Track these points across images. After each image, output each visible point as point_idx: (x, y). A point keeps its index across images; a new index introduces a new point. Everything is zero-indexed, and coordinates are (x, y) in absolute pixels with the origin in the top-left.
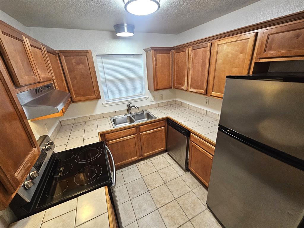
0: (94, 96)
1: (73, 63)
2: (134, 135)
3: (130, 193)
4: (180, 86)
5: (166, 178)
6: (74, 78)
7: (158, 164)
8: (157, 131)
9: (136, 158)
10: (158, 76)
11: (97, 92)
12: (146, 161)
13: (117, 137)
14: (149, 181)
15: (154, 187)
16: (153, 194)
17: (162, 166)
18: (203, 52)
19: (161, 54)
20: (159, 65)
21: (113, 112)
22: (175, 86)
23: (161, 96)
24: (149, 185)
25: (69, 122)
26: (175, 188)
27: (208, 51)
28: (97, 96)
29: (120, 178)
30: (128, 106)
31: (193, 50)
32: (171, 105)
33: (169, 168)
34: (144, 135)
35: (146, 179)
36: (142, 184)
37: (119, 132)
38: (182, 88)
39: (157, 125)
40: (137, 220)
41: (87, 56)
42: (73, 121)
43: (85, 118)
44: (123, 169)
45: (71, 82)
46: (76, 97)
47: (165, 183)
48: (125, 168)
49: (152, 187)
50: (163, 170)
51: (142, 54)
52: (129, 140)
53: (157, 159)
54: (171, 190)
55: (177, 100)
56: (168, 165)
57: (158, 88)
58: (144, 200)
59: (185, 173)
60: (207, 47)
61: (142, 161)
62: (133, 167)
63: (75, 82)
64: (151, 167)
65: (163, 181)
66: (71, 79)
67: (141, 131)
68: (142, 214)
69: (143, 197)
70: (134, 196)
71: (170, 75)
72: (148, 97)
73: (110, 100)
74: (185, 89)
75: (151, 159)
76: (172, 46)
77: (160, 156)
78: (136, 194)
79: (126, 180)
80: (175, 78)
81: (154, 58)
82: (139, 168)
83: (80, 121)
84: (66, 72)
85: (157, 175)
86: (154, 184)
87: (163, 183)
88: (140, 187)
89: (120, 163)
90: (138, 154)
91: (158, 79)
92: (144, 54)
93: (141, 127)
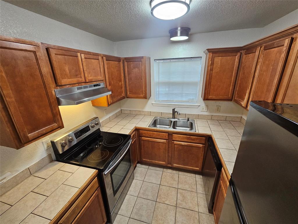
0: (142, 95)
1: (132, 67)
2: (165, 140)
3: (142, 191)
4: (239, 100)
5: (182, 202)
6: (130, 79)
7: (183, 182)
8: (192, 146)
9: (164, 164)
10: (212, 83)
11: (145, 92)
12: (174, 172)
13: (149, 136)
14: (163, 192)
15: (163, 202)
16: (157, 207)
17: (187, 187)
18: (276, 54)
19: (221, 57)
20: (216, 70)
21: (160, 112)
22: (236, 98)
23: (218, 108)
24: (160, 195)
25: (126, 112)
26: (183, 220)
27: (283, 52)
28: (144, 95)
29: (143, 173)
30: (174, 110)
31: (265, 50)
32: (231, 122)
33: (193, 195)
34: (176, 144)
35: (162, 189)
36: (155, 191)
37: (151, 132)
38: (241, 103)
39: (193, 139)
40: (130, 218)
41: (141, 61)
42: (129, 112)
43: (137, 112)
44: (150, 167)
45: (128, 82)
46: (130, 94)
47: (176, 206)
48: (152, 167)
49: (162, 200)
50: (184, 191)
51: (201, 57)
52: (160, 144)
53: (186, 177)
54: (176, 218)
55: (243, 117)
56: (194, 190)
57: (210, 97)
58: (146, 206)
59: (208, 213)
60: (283, 45)
61: (171, 170)
62: (159, 170)
63: (131, 82)
64: (175, 180)
65: (175, 203)
66: (128, 79)
67: (174, 139)
68: (137, 216)
69: (148, 203)
70: (142, 196)
71: (231, 84)
72: (200, 106)
73: (160, 101)
74: (243, 106)
75: (181, 173)
76: (241, 46)
77: (193, 175)
78: (145, 195)
79: (146, 177)
80: (237, 89)
81: (210, 62)
82: (163, 174)
83: (133, 113)
84: (126, 74)
85: (174, 193)
86: (165, 199)
87: (174, 205)
88: (152, 192)
89: (148, 160)
90: (166, 160)
91: (212, 87)
92: (204, 56)
93: (173, 135)
